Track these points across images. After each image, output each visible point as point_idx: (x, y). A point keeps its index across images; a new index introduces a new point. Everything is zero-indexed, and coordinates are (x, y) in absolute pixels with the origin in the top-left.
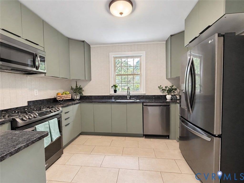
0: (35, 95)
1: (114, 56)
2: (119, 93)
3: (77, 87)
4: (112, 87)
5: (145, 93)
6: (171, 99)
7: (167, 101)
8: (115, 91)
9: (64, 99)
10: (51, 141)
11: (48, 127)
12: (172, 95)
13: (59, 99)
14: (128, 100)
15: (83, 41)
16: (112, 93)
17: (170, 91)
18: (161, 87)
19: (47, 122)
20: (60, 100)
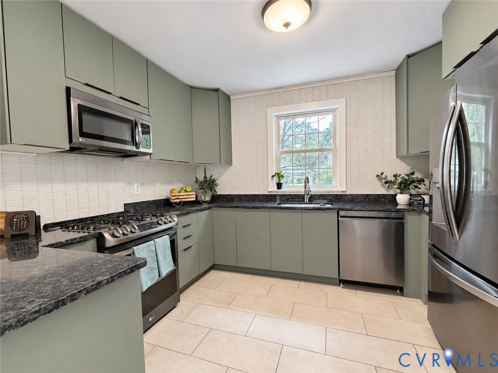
0: (136, 193)
1: (276, 114)
2: (286, 189)
3: (205, 177)
4: (273, 176)
5: (345, 190)
6: (410, 204)
7: (399, 207)
8: (279, 186)
9: (183, 200)
10: (159, 276)
11: (153, 251)
12: (411, 195)
13: (175, 201)
14: (307, 204)
15: (217, 90)
16: (272, 189)
17: (405, 185)
18: (384, 176)
19: (152, 242)
20: (175, 203)
